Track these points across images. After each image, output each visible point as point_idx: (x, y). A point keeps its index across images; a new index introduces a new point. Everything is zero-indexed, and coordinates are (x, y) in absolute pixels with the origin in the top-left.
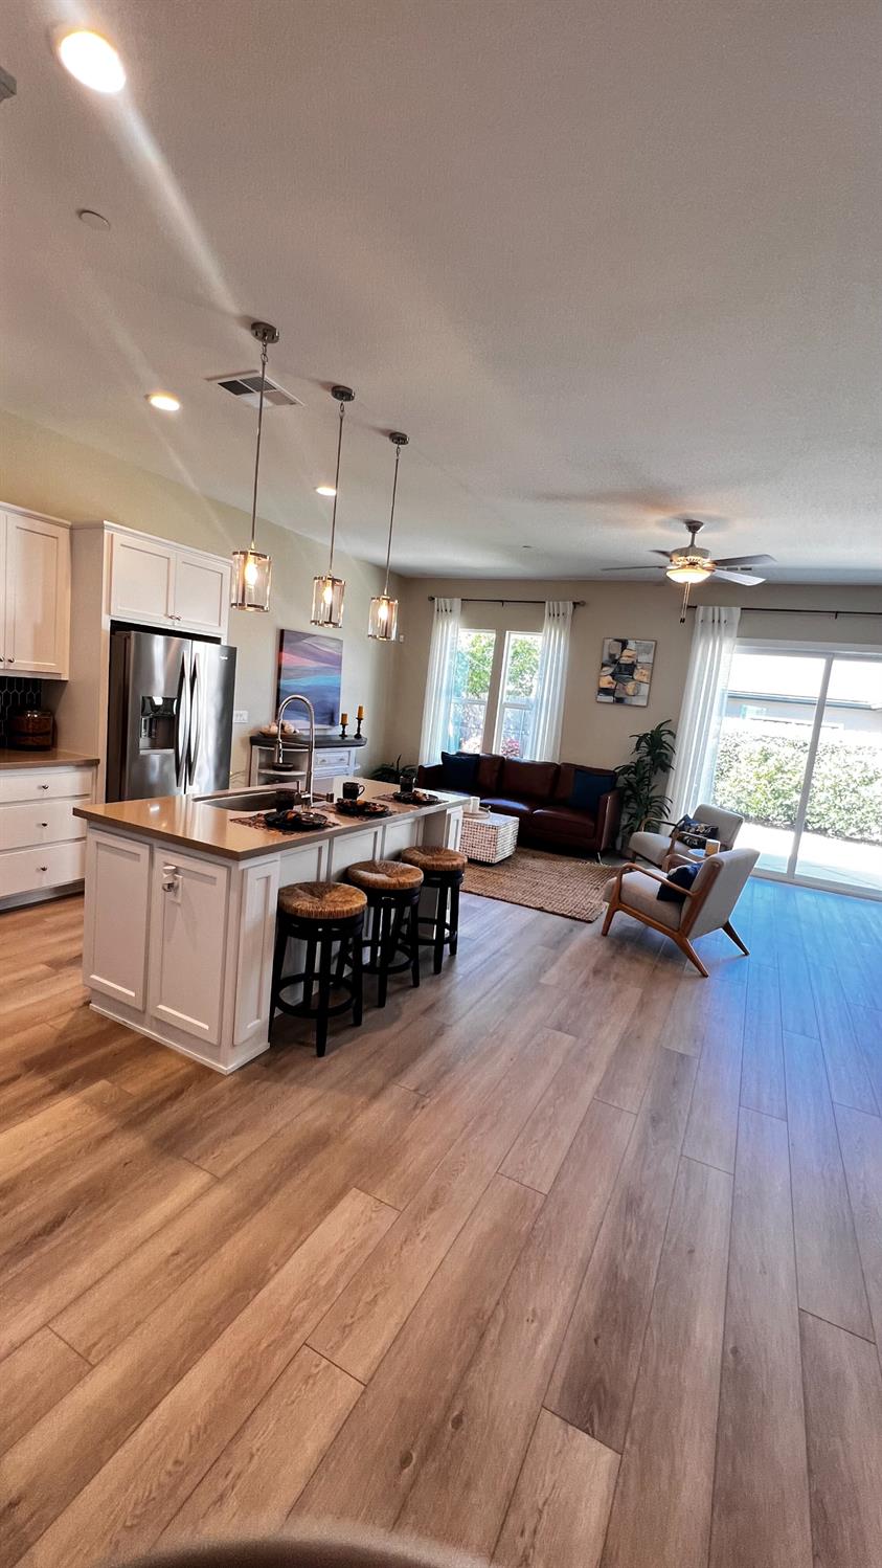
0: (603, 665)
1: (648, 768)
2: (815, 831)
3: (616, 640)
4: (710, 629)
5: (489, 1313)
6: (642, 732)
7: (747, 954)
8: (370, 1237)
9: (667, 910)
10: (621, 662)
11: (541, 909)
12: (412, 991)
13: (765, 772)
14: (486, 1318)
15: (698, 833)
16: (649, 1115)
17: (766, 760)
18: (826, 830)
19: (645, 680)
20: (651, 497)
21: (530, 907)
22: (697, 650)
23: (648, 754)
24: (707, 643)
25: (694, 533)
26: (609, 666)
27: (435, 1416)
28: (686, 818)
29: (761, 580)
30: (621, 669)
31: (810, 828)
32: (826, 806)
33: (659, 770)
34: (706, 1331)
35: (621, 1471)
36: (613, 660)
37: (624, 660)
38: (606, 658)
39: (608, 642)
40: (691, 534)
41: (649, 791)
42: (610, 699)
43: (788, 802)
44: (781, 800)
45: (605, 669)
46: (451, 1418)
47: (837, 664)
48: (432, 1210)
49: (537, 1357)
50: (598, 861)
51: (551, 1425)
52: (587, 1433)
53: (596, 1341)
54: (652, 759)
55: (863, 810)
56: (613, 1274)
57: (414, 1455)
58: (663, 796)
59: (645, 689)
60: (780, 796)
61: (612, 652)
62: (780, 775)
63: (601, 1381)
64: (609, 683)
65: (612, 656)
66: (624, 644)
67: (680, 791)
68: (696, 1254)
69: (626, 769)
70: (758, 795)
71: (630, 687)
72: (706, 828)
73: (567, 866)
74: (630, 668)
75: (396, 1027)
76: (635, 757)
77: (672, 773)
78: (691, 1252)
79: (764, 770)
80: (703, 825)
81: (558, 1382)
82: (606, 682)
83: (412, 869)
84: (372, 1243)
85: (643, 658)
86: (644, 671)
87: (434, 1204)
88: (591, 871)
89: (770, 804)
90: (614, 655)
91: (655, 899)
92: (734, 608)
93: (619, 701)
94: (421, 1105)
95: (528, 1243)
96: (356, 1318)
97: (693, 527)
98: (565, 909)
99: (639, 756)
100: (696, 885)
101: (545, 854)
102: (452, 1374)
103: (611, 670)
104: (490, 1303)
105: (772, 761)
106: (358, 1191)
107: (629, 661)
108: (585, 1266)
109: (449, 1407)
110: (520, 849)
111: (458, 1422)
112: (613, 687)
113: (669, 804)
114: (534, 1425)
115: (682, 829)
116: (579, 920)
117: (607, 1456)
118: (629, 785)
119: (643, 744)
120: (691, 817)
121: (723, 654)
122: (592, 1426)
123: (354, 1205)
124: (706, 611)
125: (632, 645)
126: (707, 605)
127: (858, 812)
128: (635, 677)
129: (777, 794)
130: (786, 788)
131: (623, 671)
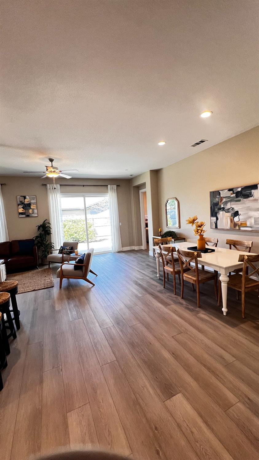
0: (19, 205)
1: (44, 235)
2: (81, 242)
3: (22, 196)
4: (52, 192)
5: (135, 398)
6: (39, 225)
7: (97, 276)
8: (88, 420)
9: (79, 272)
10: (25, 203)
11: (34, 290)
12: (15, 340)
13: (66, 230)
14: (136, 400)
15: (68, 250)
16: (116, 324)
17: (65, 227)
18: (84, 241)
19: (35, 208)
20: (40, 150)
21: (30, 291)
22: (50, 197)
23: (42, 231)
24: (52, 195)
25: (52, 162)
26: (21, 205)
27: (151, 434)
28: (61, 247)
29: (71, 177)
30: (25, 205)
31: (80, 242)
32: (82, 235)
33: (47, 235)
34: (166, 355)
35: (184, 395)
36: (22, 203)
37: (26, 202)
38: (19, 202)
39: (18, 197)
40: (51, 162)
41: (46, 242)
42: (24, 216)
43: (73, 237)
44: (72, 237)
45: (19, 206)
46: (154, 429)
47: (86, 198)
48: (96, 393)
49: (152, 394)
50: (38, 269)
51: (168, 402)
52: (174, 396)
53: (156, 378)
54: (45, 232)
55: (91, 234)
56: (145, 362)
57: (158, 449)
58: (51, 243)
59: (36, 211)
60: (71, 236)
61: (21, 200)
62: (70, 230)
63: (165, 384)
64: (22, 211)
65: (21, 202)
66: (25, 198)
67: (55, 239)
68: (152, 343)
69: (37, 237)
70: (66, 237)
71: (30, 211)
72: (70, 248)
73: (30, 274)
74: (29, 205)
75: (23, 356)
76: (39, 233)
77: (52, 235)
78: (151, 344)
79: (65, 229)
80: (68, 247)
81: (160, 394)
82: (21, 210)
83: (3, 293)
84: (91, 420)
85: (32, 201)
86: (34, 205)
87: (95, 390)
88: (39, 272)
89: (69, 238)
90: (22, 201)
91: (74, 271)
92: (58, 185)
93: (28, 216)
94: (60, 370)
95: (125, 374)
96: (110, 443)
97: (51, 160)
98: (42, 287)
99: (40, 232)
100: (85, 262)
101: (17, 274)
102: (144, 420)
103: (22, 206)
104: (133, 396)
105: (67, 227)
106: (70, 413)
107: (28, 203)
108: (139, 365)
109: (151, 428)
110: (8, 275)
111: (156, 428)
112: (24, 212)
113: (53, 244)
114: (167, 408)
115: (62, 250)
116: (49, 288)
117: (180, 395)
118: (39, 242)
119: (41, 228)
120: (62, 246)
121: (58, 198)
122: (173, 394)
123: (73, 419)
124: (50, 186)
125: (27, 197)
126: (50, 184)
127: (90, 235)
128: (31, 208)
129: (71, 235)
130: (73, 233)
131: (27, 206)
